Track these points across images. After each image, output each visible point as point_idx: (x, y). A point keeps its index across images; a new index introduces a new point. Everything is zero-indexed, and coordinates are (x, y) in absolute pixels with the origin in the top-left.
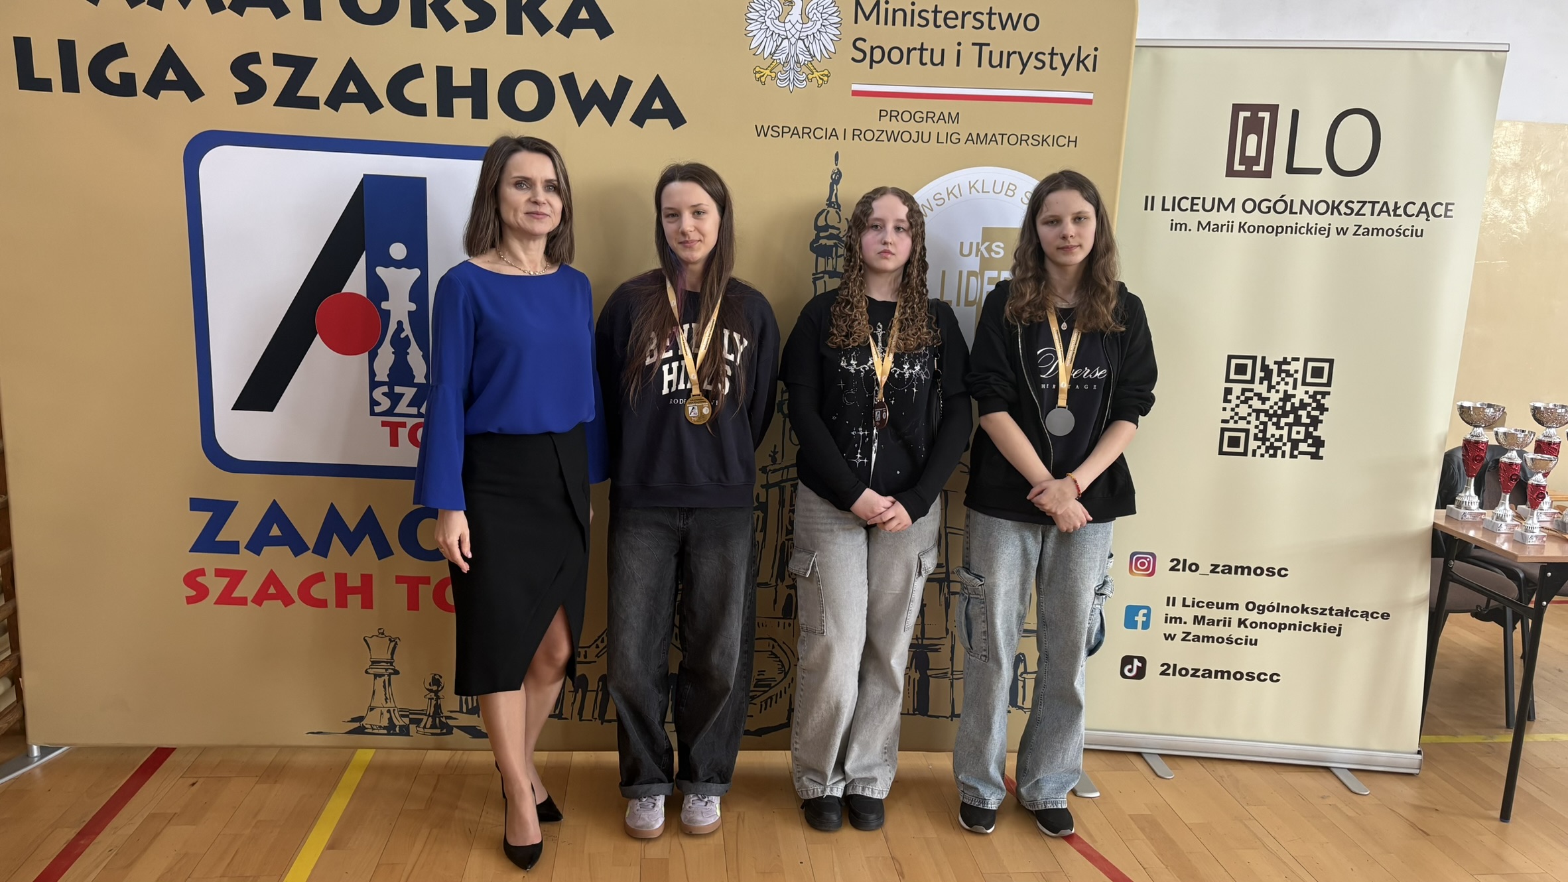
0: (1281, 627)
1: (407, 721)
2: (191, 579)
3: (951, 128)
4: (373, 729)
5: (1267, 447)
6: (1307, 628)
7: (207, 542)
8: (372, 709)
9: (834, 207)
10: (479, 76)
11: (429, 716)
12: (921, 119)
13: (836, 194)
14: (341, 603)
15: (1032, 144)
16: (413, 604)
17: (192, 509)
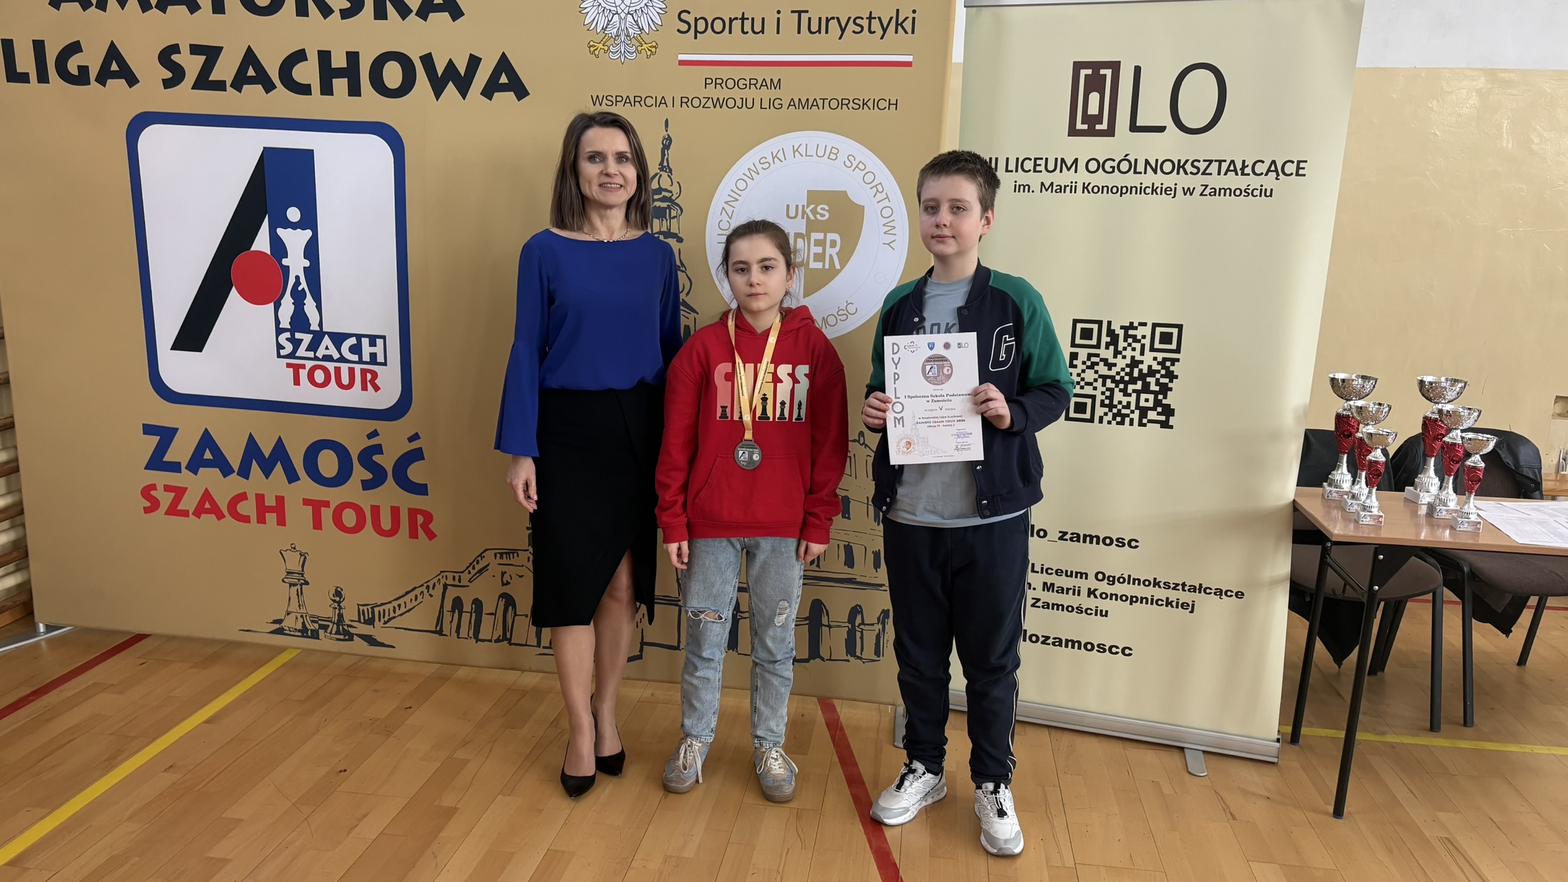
0: (1133, 600)
1: (317, 626)
2: (147, 492)
3: (773, 93)
4: (290, 631)
5: (1113, 414)
6: (1160, 603)
7: (157, 462)
8: (288, 614)
9: (666, 171)
10: (353, 57)
11: (334, 623)
12: (745, 86)
13: (667, 159)
14: (261, 520)
15: (853, 108)
16: (317, 525)
17: (145, 433)
